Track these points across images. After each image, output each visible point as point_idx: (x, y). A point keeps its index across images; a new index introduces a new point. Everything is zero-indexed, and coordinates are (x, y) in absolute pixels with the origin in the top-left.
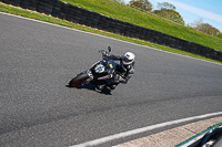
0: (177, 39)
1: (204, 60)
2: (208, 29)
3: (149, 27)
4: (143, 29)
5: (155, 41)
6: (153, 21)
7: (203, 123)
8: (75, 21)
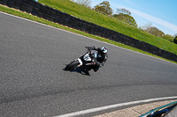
0: (130, 38)
1: (151, 56)
2: (155, 32)
3: (109, 27)
4: (104, 28)
5: (113, 39)
6: (112, 23)
7: (147, 106)
8: (50, 19)
